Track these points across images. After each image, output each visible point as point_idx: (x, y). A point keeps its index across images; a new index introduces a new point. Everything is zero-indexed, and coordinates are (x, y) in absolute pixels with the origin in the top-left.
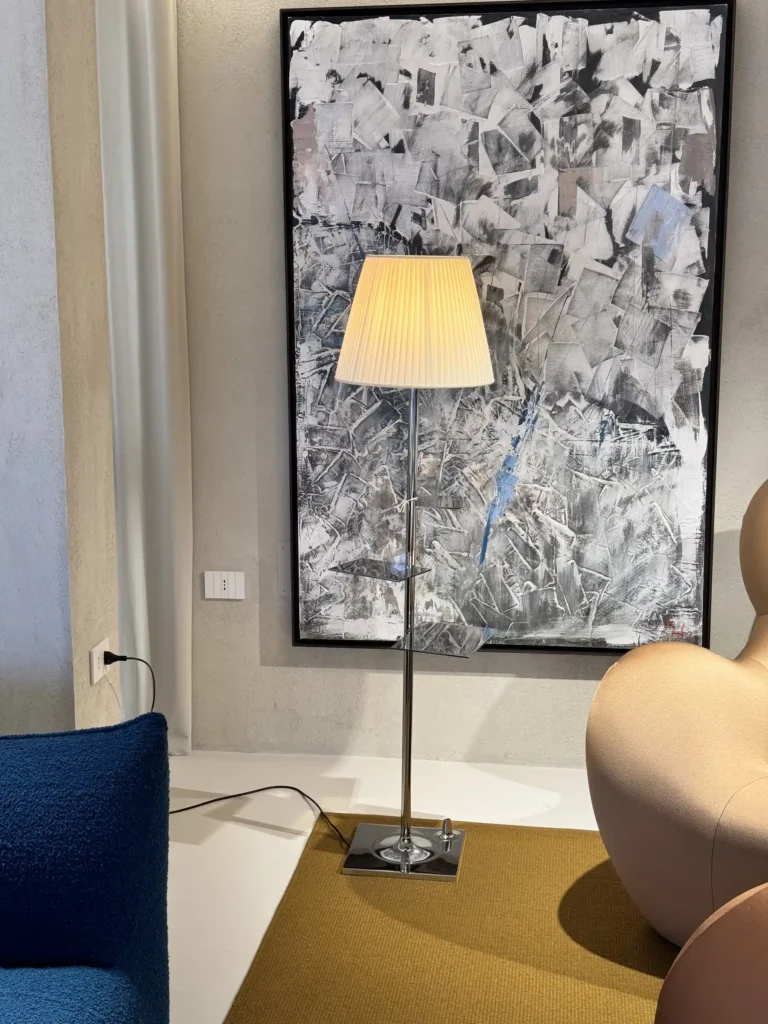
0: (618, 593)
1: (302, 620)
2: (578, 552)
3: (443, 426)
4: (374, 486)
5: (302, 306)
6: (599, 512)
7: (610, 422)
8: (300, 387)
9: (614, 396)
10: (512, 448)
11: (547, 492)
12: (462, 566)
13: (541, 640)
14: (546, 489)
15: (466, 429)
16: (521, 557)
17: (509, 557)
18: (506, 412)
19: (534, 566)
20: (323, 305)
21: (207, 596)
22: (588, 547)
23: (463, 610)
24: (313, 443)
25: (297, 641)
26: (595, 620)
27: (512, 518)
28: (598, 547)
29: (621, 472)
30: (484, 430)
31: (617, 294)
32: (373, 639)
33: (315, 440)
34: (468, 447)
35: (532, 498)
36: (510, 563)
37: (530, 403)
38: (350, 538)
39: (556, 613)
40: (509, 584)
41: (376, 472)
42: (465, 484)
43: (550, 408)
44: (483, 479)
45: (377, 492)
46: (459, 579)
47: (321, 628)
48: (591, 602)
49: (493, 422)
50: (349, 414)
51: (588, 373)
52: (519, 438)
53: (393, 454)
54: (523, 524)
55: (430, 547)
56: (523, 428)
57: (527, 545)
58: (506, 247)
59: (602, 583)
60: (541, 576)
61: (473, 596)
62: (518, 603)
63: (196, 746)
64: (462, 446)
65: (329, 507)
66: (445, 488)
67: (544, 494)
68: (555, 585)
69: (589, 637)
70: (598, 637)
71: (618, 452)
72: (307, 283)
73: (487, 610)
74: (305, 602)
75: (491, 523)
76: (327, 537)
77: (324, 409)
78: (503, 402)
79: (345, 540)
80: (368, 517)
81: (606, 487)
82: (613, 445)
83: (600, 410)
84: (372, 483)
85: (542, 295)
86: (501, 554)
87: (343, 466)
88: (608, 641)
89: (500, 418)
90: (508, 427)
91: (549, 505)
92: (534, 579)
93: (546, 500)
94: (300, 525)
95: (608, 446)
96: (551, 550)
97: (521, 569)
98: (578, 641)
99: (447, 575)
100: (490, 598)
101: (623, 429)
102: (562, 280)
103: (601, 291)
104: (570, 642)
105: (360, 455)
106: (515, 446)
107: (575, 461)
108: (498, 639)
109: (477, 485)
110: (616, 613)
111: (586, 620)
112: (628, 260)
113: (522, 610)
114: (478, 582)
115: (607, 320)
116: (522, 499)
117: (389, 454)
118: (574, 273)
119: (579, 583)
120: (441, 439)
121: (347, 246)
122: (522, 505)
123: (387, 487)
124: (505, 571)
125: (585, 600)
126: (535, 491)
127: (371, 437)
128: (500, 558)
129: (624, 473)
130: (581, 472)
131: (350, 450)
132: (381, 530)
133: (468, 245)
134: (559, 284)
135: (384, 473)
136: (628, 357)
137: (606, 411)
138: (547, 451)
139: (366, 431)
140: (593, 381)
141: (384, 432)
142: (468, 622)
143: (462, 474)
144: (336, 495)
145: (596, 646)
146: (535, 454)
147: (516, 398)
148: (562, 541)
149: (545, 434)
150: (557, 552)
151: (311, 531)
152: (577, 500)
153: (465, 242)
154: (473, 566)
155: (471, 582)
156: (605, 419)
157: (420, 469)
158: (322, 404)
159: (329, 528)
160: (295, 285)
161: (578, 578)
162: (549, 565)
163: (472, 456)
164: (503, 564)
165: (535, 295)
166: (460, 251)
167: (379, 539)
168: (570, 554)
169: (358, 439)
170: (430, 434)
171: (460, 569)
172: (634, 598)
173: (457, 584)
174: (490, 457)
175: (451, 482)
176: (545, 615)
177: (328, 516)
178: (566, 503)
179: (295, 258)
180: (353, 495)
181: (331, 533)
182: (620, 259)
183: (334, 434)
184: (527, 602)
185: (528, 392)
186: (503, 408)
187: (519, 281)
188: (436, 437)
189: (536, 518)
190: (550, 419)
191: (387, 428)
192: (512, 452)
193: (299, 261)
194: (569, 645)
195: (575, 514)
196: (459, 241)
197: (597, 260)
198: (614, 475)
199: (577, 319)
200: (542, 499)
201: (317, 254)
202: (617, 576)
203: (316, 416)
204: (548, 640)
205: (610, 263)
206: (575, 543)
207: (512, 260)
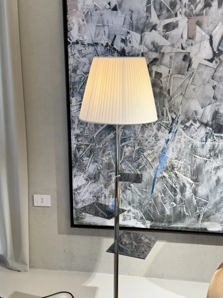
0: (213, 208)
1: (75, 216)
2: (195, 190)
3: (135, 134)
4: (105, 160)
5: (73, 81)
6: (205, 173)
7: (210, 133)
8: (72, 117)
9: (212, 121)
10: (165, 144)
11: (181, 164)
12: (143, 195)
13: (178, 228)
14: (180, 162)
15: (145, 136)
16: (169, 192)
17: (164, 192)
18: (163, 128)
19: (175, 196)
20: (82, 81)
21: (35, 205)
22: (200, 188)
23: (144, 214)
24: (78, 141)
25: (73, 225)
26: (202, 220)
27: (165, 174)
28: (204, 188)
29: (215, 155)
30: (153, 136)
31: (214, 75)
32: (105, 225)
33: (79, 140)
34: (146, 143)
35: (174, 166)
36: (164, 194)
37: (174, 124)
38: (95, 182)
39: (185, 216)
40: (164, 203)
41: (106, 154)
42: (145, 159)
43: (183, 127)
44: (153, 158)
45: (106, 162)
46: (142, 200)
47: (83, 220)
48: (200, 212)
49: (157, 132)
50: (94, 129)
51: (200, 111)
52: (169, 139)
53: (113, 146)
54: (170, 177)
55: (129, 187)
56: (171, 135)
57: (172, 186)
58: (163, 54)
59: (206, 204)
60: (178, 200)
61: (148, 208)
62: (168, 212)
63: (31, 267)
64: (143, 143)
65: (86, 169)
66: (136, 161)
67: (179, 164)
68: (185, 204)
69: (200, 227)
70: (204, 227)
71: (214, 146)
72: (75, 71)
73: (155, 214)
74: (76, 209)
75: (156, 177)
76: (85, 182)
77: (83, 126)
78: (161, 124)
79: (92, 183)
80: (103, 173)
81: (207, 162)
82: (211, 143)
83: (206, 127)
84: (104, 159)
85: (180, 76)
86: (161, 190)
87: (92, 151)
88: (208, 229)
89: (160, 131)
90: (164, 135)
91: (182, 169)
92: (175, 201)
93: (181, 167)
94: (73, 176)
95: (209, 143)
96: (183, 189)
97: (169, 197)
98: (195, 229)
99: (137, 199)
100: (155, 209)
101: (216, 136)
102: (189, 69)
103: (207, 73)
104: (191, 229)
105: (99, 146)
106: (167, 143)
107: (194, 150)
108: (159, 227)
109: (150, 160)
110: (212, 217)
111: (198, 220)
112: (220, 59)
113: (170, 214)
114: (151, 202)
115: (209, 87)
116: (170, 167)
117: (111, 146)
118: (195, 65)
119: (195, 203)
120: (134, 140)
121: (92, 54)
122: (170, 169)
123: (110, 160)
124: (162, 197)
125: (198, 211)
126: (176, 163)
127: (103, 139)
128: (160, 192)
129: (216, 156)
130: (197, 155)
131: (94, 144)
132: (108, 179)
133: (146, 53)
134: (188, 71)
135: (109, 154)
136: (219, 104)
137: (208, 128)
138: (181, 146)
139: (101, 136)
140: (203, 114)
141: (109, 136)
142: (146, 219)
143: (143, 155)
144: (89, 164)
145: (203, 231)
146: (176, 146)
147: (168, 122)
148: (188, 185)
149: (180, 138)
150: (185, 190)
151: (78, 179)
152: (195, 167)
153: (145, 52)
154: (148, 195)
155: (148, 202)
156: (208, 131)
157: (125, 153)
158: (82, 124)
159: (85, 178)
160: (69, 72)
161: (195, 201)
162: (182, 195)
163: (148, 147)
164: (161, 194)
165: (176, 76)
166: (143, 55)
167: (107, 183)
168: (191, 191)
169: (98, 140)
170: (129, 137)
171: (142, 196)
172: (220, 211)
173: (141, 203)
174: (156, 148)
175: (139, 159)
176: (180, 217)
177: (85, 172)
178: (189, 168)
179: (69, 60)
180: (96, 164)
181: (87, 180)
182: (216, 59)
183: (87, 137)
184: (172, 212)
185: (173, 120)
186: (162, 126)
187: (169, 69)
188: (132, 139)
189: (176, 175)
190: (182, 131)
191: (110, 135)
192: (166, 146)
193: (71, 61)
194: (191, 230)
195: (194, 173)
196: (142, 51)
197: (205, 59)
198: (211, 156)
199: (195, 87)
200: (179, 167)
201: (78, 58)
202: (212, 201)
203: (80, 129)
204: (181, 228)
205: (211, 61)
206: (194, 186)
207: (166, 60)
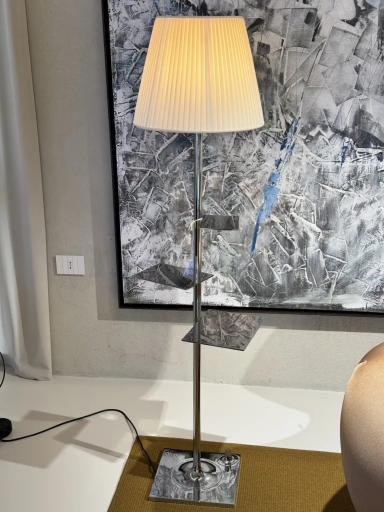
0: (352, 272)
1: (125, 290)
2: (323, 243)
3: (224, 151)
4: (174, 196)
5: (117, 60)
6: (340, 214)
7: (350, 148)
8: (118, 123)
9: (353, 127)
10: (275, 167)
11: (301, 200)
12: (238, 253)
13: (295, 305)
14: (300, 198)
15: (241, 154)
16: (281, 247)
17: (273, 247)
18: (271, 140)
19: (291, 253)
20: (133, 60)
21: (58, 273)
22: (331, 239)
23: (239, 284)
24: (128, 165)
25: (122, 305)
26: (334, 292)
27: (275, 218)
28: (338, 239)
29: (357, 184)
30: (255, 154)
31: (358, 48)
32: (175, 304)
33: (130, 162)
34: (243, 167)
35: (289, 205)
36: (273, 251)
37: (290, 133)
38: (157, 234)
39: (306, 285)
40: (272, 266)
41: (175, 186)
42: (241, 194)
43: (304, 137)
44: (254, 191)
45: (177, 200)
46: (236, 262)
47: (139, 296)
48: (332, 279)
49: (261, 148)
50: (155, 143)
51: (334, 110)
52: (281, 160)
53: (188, 173)
54: (283, 223)
55: (215, 240)
56: (284, 151)
57: (286, 238)
58: (272, 11)
59: (340, 265)
60: (296, 260)
61: (246, 274)
62: (279, 279)
63: (55, 372)
64: (238, 167)
65: (142, 212)
66: (226, 197)
67: (298, 201)
68: (306, 266)
69: (330, 303)
70: (337, 303)
71: (355, 170)
72: (120, 43)
73: (257, 283)
74: (127, 278)
75: (260, 222)
76: (140, 233)
77: (136, 140)
78: (268, 133)
79: (154, 234)
80: (170, 218)
81: (344, 196)
82: (351, 164)
83: (343, 138)
84: (173, 194)
85: (300, 49)
86: (267, 245)
87: (151, 182)
88: (344, 306)
89: (266, 145)
90: (273, 152)
91: (302, 209)
92: (290, 262)
93: (300, 206)
94: (121, 224)
95: (348, 165)
96: (304, 242)
97: (281, 255)
98: (322, 306)
99: (228, 259)
100: (258, 276)
101: (359, 153)
102: (316, 37)
103: (346, 45)
104: (316, 306)
105: (163, 173)
106: (277, 166)
107: (322, 177)
108: (264, 304)
109: (249, 195)
110: (350, 286)
111: (328, 291)
112: (368, 20)
113: (281, 284)
114: (250, 264)
115: (349, 69)
116: (282, 206)
117: (184, 172)
118: (325, 31)
119: (323, 265)
120: (223, 161)
121: (150, 12)
122: (282, 210)
123: (183, 197)
124: (269, 257)
125: (328, 277)
126: (292, 199)
127: (171, 160)
128: (266, 248)
129: (359, 185)
130: (327, 185)
131: (156, 170)
132: (180, 228)
133: (242, 9)
134: (313, 40)
135: (181, 186)
136: (365, 97)
137: (347, 139)
138: (301, 170)
139: (167, 156)
140: (338, 116)
141: (180, 156)
142: (243, 292)
143: (238, 186)
144: (147, 203)
145: (335, 309)
146: (293, 171)
147: (279, 130)
148: (311, 235)
149: (300, 157)
150: (307, 243)
151: (129, 228)
152: (323, 206)
153: (240, 8)
154: (246, 253)
155: (245, 264)
156: (346, 145)
157: (207, 184)
158: (135, 136)
159: (142, 226)
160: (111, 44)
161: (323, 261)
162: (301, 253)
163: (246, 173)
164: (268, 252)
165: (294, 49)
166: (237, 13)
167: (178, 234)
168: (317, 245)
169: (162, 162)
170: (215, 157)
171: (237, 255)
172: (364, 276)
173: (235, 266)
174: (259, 174)
175: (230, 193)
176: (299, 287)
177: (141, 218)
178: (315, 208)
179: (110, 23)
180: (159, 203)
181: (144, 230)
182: (361, 20)
183: (144, 159)
184: (286, 280)
185: (288, 126)
186: (269, 138)
187: (282, 38)
188: (219, 159)
189: (292, 218)
190: (304, 145)
191: (183, 153)
192: (276, 170)
193: (113, 25)
194: (315, 309)
195: (321, 217)
196: (236, 7)
197: (343, 21)
198: (352, 187)
199: (326, 68)
200: (297, 205)
201: (126, 19)
202: (351, 260)
203: (131, 145)
204: (301, 305)
205: (353, 23)
206: (321, 236)
207: (277, 21)
